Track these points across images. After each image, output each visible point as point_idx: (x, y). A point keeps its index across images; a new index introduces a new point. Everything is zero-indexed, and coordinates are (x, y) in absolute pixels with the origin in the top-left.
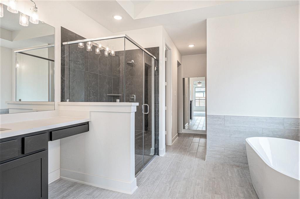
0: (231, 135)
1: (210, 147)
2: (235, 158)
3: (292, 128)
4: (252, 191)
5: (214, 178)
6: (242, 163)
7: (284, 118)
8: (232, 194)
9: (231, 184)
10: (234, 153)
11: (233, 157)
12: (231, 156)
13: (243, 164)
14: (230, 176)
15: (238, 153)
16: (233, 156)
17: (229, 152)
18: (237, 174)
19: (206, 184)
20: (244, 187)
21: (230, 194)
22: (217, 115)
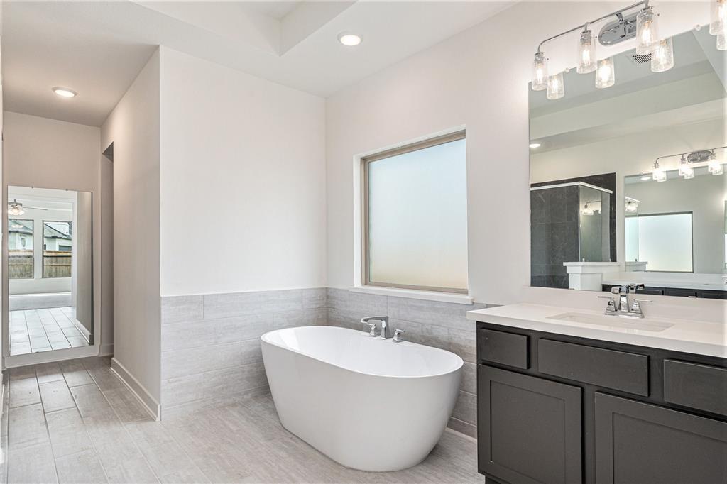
0: (219, 338)
1: (170, 380)
2: (226, 388)
3: (312, 306)
4: (291, 438)
5: (212, 449)
6: (240, 394)
7: (302, 289)
8: (269, 461)
9: (253, 445)
10: (224, 377)
11: (222, 388)
12: (217, 387)
13: (241, 397)
14: (235, 429)
15: (232, 375)
16: (221, 386)
17: (213, 379)
18: (244, 422)
19: (206, 470)
20: (273, 438)
21: (265, 463)
22: (187, 297)
